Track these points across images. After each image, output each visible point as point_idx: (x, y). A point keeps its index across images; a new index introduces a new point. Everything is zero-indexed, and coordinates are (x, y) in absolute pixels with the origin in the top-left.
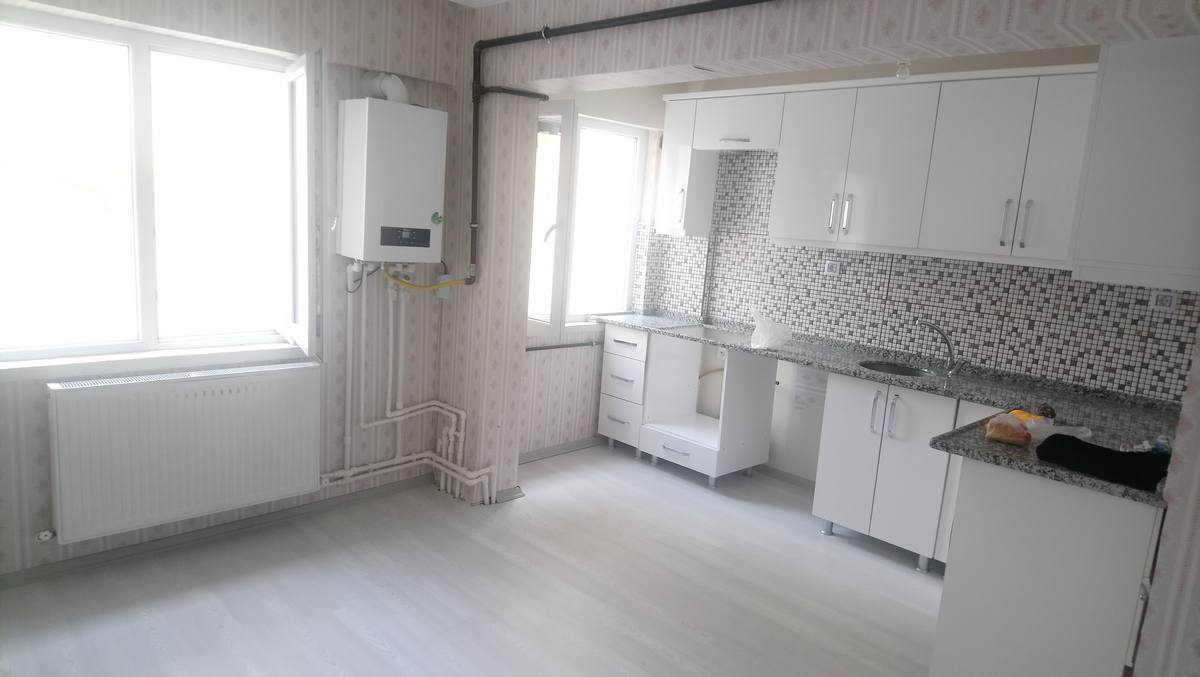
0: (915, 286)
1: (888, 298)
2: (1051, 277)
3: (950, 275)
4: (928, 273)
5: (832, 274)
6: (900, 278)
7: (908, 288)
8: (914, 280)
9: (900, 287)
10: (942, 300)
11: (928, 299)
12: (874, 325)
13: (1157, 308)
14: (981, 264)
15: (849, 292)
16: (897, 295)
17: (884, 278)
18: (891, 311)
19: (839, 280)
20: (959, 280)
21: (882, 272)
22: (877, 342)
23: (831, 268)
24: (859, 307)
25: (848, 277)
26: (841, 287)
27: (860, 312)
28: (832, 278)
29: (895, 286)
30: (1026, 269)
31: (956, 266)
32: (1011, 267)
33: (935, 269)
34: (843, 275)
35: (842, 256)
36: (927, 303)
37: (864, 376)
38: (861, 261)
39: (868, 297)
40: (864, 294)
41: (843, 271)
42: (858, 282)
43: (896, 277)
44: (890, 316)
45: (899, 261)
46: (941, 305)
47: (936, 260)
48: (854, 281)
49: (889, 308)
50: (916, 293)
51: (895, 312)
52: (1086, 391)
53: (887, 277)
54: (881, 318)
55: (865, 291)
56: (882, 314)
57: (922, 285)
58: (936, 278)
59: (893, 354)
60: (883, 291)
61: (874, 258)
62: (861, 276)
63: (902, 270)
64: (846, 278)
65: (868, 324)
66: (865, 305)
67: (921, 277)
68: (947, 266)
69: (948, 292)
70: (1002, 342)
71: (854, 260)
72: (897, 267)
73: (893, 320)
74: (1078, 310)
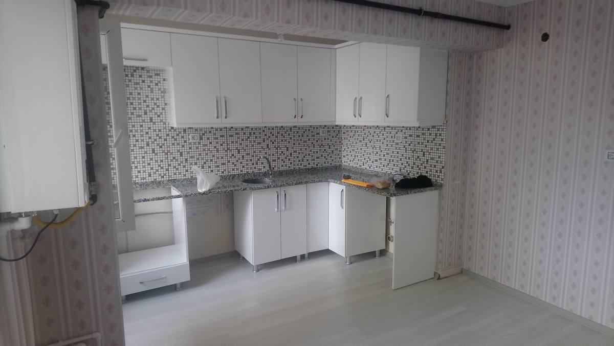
0: (240, 141)
1: (228, 149)
2: (291, 129)
3: (254, 133)
4: (244, 134)
5: (195, 141)
6: (232, 138)
7: (237, 142)
8: (239, 138)
9: (233, 142)
10: (253, 146)
11: (247, 146)
12: (223, 164)
13: (322, 135)
14: (265, 127)
15: (206, 150)
16: (232, 147)
17: (224, 139)
18: (231, 155)
19: (199, 143)
20: (258, 135)
21: (222, 136)
22: (227, 172)
23: (193, 138)
24: (213, 156)
25: (205, 141)
26: (201, 147)
27: (215, 159)
28: (195, 143)
29: (230, 142)
30: (282, 127)
31: (256, 129)
32: (277, 127)
33: (247, 132)
34: (201, 141)
35: (199, 130)
36: (247, 148)
37: (272, 186)
38: (210, 132)
39: (218, 151)
40: (215, 149)
41: (201, 139)
42: (211, 143)
43: (230, 138)
44: (231, 157)
45: (230, 130)
46: (253, 148)
47: (247, 127)
48: (209, 143)
49: (230, 154)
50: (241, 144)
51: (233, 155)
52: (309, 169)
53: (226, 138)
54: (226, 160)
55: (215, 147)
56: (226, 157)
57: (243, 140)
58: (248, 136)
59: (237, 176)
60: (225, 146)
61: (217, 130)
62: (212, 139)
63: (232, 134)
64: (203, 142)
65: (220, 164)
66: (217, 155)
67: (242, 136)
68: (252, 129)
69: (254, 142)
70: (279, 158)
71: (206, 132)
72: (230, 133)
73: (233, 159)
74: (301, 140)
